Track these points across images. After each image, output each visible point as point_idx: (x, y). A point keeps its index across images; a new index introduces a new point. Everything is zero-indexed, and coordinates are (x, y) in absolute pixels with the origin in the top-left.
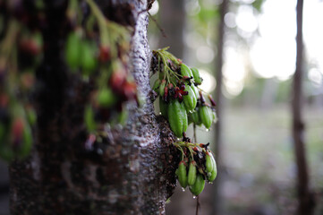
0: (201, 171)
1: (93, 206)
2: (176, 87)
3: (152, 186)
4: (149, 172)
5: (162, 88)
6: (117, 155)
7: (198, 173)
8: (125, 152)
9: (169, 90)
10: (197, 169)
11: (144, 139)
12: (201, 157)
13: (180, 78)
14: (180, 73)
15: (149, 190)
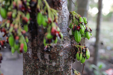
0: (84, 56)
1: (47, 66)
2: (77, 26)
3: (67, 60)
4: (66, 56)
5: (73, 26)
6: (55, 51)
7: (83, 56)
8: (58, 50)
9: (75, 27)
10: (83, 55)
11: (65, 45)
12: (84, 51)
13: (79, 22)
14: (79, 21)
15: (66, 61)
